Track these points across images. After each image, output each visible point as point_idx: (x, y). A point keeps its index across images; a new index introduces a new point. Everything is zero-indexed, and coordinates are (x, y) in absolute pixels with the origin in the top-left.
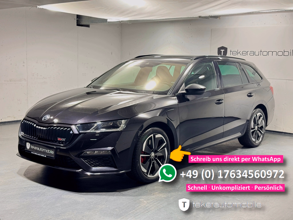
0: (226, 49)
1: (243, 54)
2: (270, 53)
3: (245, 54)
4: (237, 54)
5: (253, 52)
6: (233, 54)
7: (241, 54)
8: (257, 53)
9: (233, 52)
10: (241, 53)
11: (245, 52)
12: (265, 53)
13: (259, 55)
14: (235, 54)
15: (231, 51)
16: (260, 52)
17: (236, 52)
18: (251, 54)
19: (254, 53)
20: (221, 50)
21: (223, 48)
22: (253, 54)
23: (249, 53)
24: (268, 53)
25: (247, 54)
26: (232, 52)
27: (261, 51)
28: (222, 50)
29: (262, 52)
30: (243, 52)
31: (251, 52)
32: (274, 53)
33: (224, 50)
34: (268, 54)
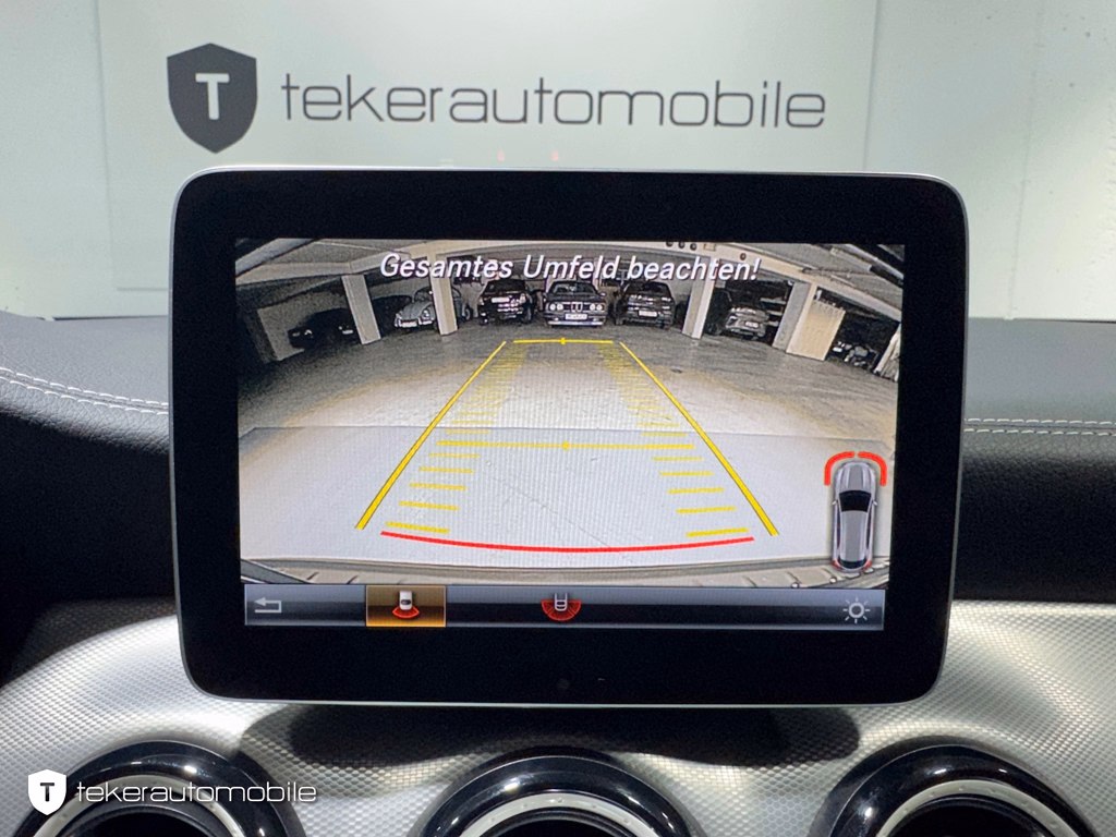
0: (241, 70)
1: (396, 111)
2: (615, 107)
3: (415, 112)
4: (344, 107)
5: (479, 98)
6: (312, 110)
7: (383, 112)
8: (509, 107)
9: (312, 96)
10: (378, 100)
11: (417, 97)
12: (575, 107)
13: (524, 119)
14: (332, 111)
15: (288, 88)
16: (534, 99)
17: (333, 96)
18: (460, 112)
19: (488, 104)
20: (200, 77)
21: (211, 57)
22: (478, 112)
23: (443, 102)
24: (596, 102)
25: (427, 109)
26: (296, 96)
27: (541, 91)
28: (213, 81)
29: (549, 99)
30: (396, 97)
31: (461, 97)
32: (647, 108)
33: (225, 78)
34: (596, 112)
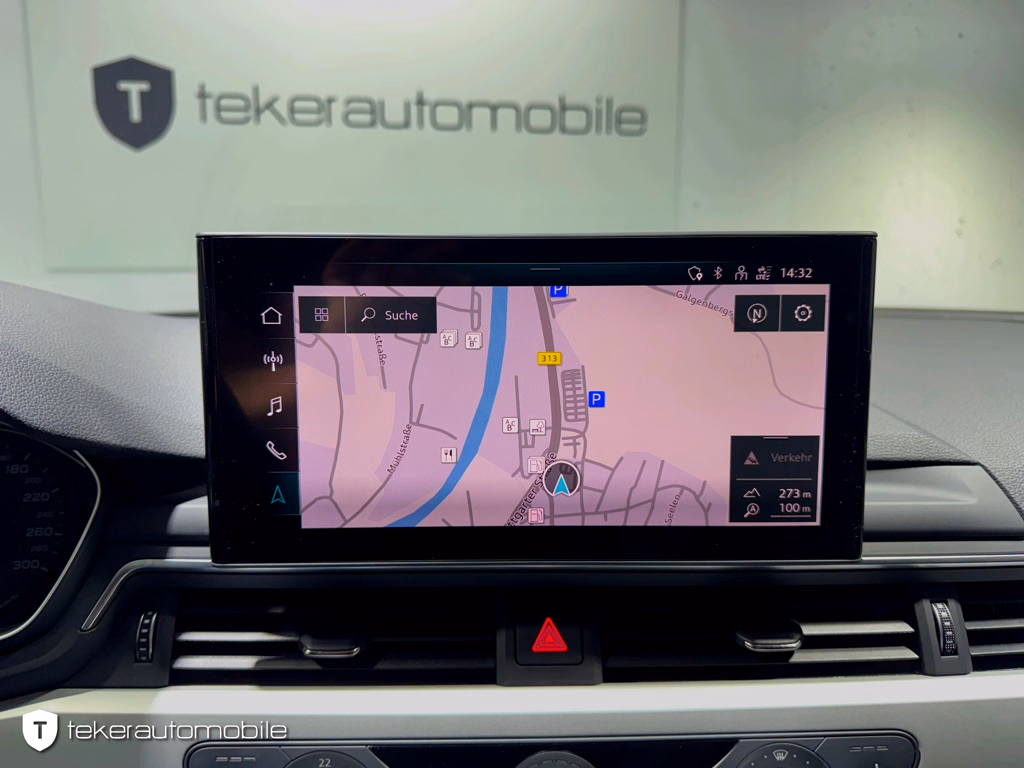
1: (298, 117)
2: (481, 115)
3: (313, 118)
4: (252, 113)
5: (367, 108)
6: (225, 115)
7: (287, 117)
8: (394, 113)
9: (224, 102)
10: (282, 107)
11: (315, 106)
12: (448, 115)
13: (407, 126)
14: (241, 116)
15: (203, 96)
16: (414, 109)
18: (353, 117)
19: (376, 113)
20: (123, 86)
21: (133, 68)
22: (367, 118)
24: (466, 111)
25: (324, 117)
27: (421, 102)
29: (427, 109)
30: (298, 104)
31: (353, 105)
32: (506, 117)
